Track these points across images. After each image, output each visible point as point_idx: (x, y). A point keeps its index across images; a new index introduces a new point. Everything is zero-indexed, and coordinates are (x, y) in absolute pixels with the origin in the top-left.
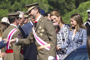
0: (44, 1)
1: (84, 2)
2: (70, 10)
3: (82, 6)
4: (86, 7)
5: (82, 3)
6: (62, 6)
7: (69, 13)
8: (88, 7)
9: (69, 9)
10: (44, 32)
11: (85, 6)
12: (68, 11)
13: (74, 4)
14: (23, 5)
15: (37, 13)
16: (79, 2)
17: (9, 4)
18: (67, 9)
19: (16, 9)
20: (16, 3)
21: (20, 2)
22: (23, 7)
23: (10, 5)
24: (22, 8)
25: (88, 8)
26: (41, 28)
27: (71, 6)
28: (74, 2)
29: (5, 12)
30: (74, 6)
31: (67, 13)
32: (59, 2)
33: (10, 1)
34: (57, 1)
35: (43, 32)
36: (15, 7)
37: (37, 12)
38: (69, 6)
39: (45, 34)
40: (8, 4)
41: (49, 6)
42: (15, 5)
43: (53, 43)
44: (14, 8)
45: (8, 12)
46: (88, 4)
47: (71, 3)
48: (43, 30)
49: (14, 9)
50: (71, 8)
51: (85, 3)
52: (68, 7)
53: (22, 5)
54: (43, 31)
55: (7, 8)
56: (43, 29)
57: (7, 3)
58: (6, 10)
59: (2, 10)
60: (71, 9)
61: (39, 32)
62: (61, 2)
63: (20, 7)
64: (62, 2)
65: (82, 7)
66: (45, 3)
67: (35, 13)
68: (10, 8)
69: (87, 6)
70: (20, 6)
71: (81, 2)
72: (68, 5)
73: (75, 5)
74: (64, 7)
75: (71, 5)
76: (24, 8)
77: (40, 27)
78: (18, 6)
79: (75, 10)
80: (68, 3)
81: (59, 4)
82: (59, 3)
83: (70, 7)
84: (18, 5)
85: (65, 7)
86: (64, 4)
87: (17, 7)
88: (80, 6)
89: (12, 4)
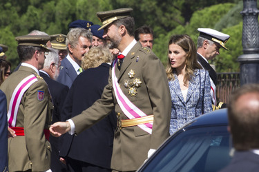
0: (103, 6)
1: (203, 8)
2: (169, 29)
3: (201, 17)
4: (210, 20)
5: (200, 10)
6: (149, 17)
7: (166, 35)
8: (216, 19)
9: (166, 25)
10: (139, 86)
11: (207, 19)
12: (163, 30)
13: (179, 13)
14: (50, 14)
15: (123, 35)
16: (192, 8)
17: (14, 12)
18: (162, 25)
19: (32, 26)
20: (31, 10)
21: (42, 9)
22: (50, 22)
23: (16, 14)
24: (46, 23)
25: (214, 23)
26: (133, 73)
27: (172, 18)
28: (180, 8)
29: (4, 33)
30: (178, 16)
31: (161, 35)
32: (140, 8)
33: (16, 5)
34: (137, 5)
35: (137, 85)
36: (28, 20)
37: (122, 33)
38: (167, 17)
39: (142, 91)
40: (12, 12)
42: (30, 15)
43: (159, 117)
44: (26, 24)
45: (11, 33)
46: (213, 13)
47: (172, 9)
48: (137, 80)
49: (26, 26)
50: (173, 22)
51: (207, 10)
52: (163, 20)
53: (47, 15)
54: (138, 82)
55: (8, 22)
56: (138, 77)
57: (8, 11)
58: (7, 29)
60: (172, 26)
61: (126, 84)
62: (146, 8)
63: (41, 21)
64: (149, 8)
65: (199, 21)
67: (117, 35)
68: (17, 24)
69: (212, 17)
70: (42, 18)
71: (197, 8)
72: (164, 15)
73: (183, 15)
74: (153, 19)
75: (172, 15)
76: (52, 23)
77: (131, 73)
78: (37, 18)
79: (183, 29)
80: (164, 10)
81: (141, 13)
82: (142, 10)
83: (168, 20)
84: (36, 15)
85: (156, 19)
86: (153, 13)
87: (34, 21)
88: (196, 17)
89: (22, 12)
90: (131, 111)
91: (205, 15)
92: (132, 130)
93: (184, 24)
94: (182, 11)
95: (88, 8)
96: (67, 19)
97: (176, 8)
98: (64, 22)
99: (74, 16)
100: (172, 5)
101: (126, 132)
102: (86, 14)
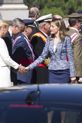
14: (79, 2)
23: (63, 2)
29: (58, 10)
45: (61, 10)
49: (68, 8)
55: (60, 6)
59: (55, 8)
63: (75, 5)
84: (72, 2)
87: (71, 5)
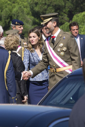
2: (61, 24)
3: (78, 18)
4: (83, 19)
9: (60, 22)
10: (66, 51)
11: (81, 19)
13: (66, 15)
16: (73, 13)
26: (62, 45)
27: (62, 18)
28: (67, 13)
30: (66, 17)
37: (55, 25)
38: (60, 18)
41: (33, 18)
50: (63, 20)
51: (81, 14)
60: (63, 22)
61: (59, 50)
66: (28, 14)
71: (76, 13)
73: (68, 17)
75: (63, 17)
79: (68, 24)
88: (75, 18)
90: (61, 63)
91: (80, 17)
92: (63, 73)
93: (69, 22)
94: (68, 15)
95: (18, 13)
96: (7, 19)
97: (64, 13)
98: (6, 20)
99: (11, 17)
100: (62, 12)
101: (59, 74)
102: (18, 16)
